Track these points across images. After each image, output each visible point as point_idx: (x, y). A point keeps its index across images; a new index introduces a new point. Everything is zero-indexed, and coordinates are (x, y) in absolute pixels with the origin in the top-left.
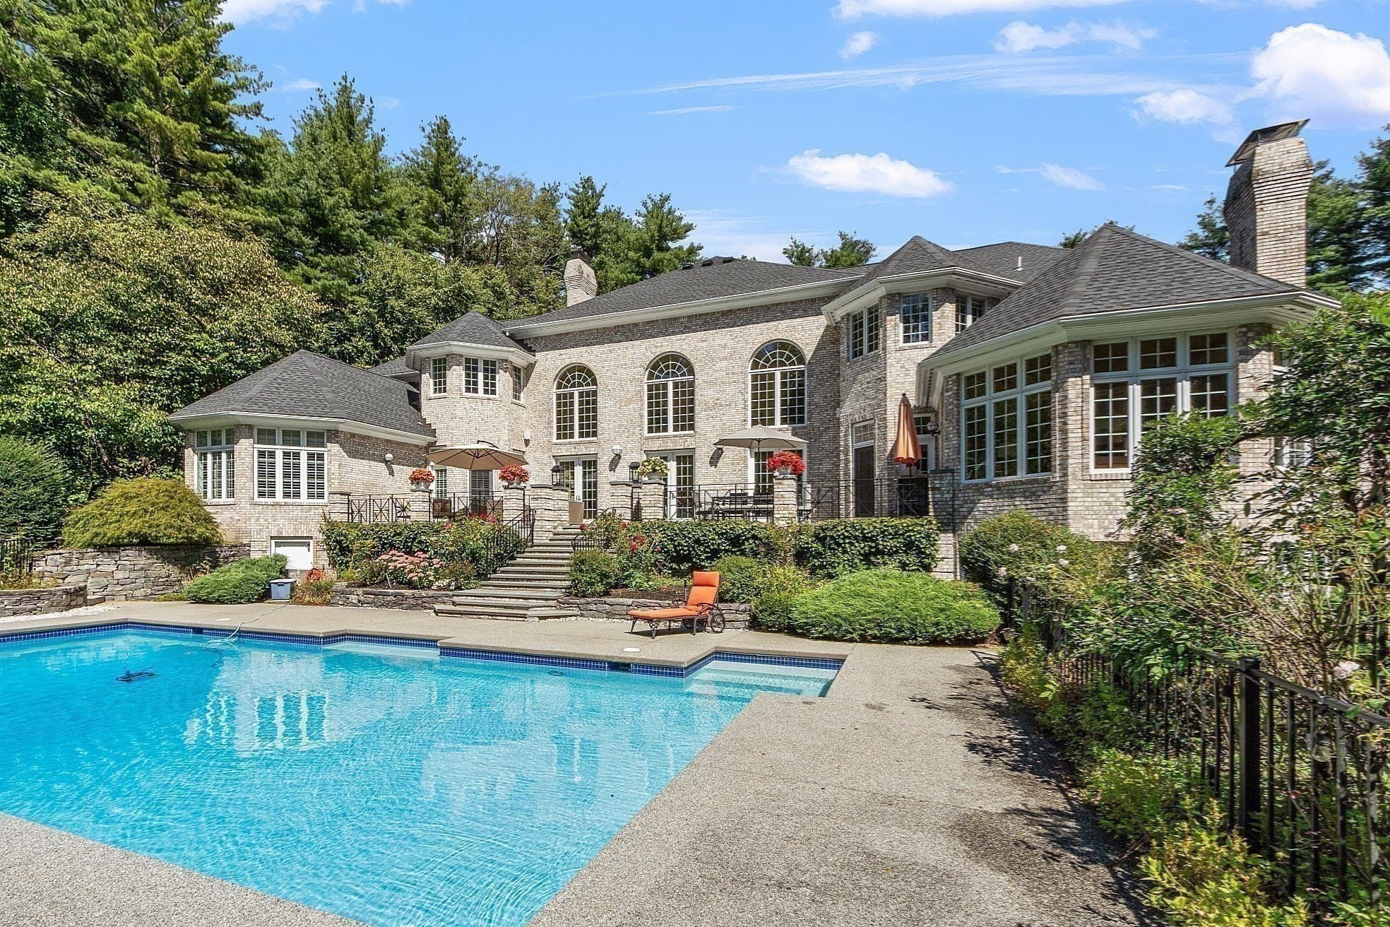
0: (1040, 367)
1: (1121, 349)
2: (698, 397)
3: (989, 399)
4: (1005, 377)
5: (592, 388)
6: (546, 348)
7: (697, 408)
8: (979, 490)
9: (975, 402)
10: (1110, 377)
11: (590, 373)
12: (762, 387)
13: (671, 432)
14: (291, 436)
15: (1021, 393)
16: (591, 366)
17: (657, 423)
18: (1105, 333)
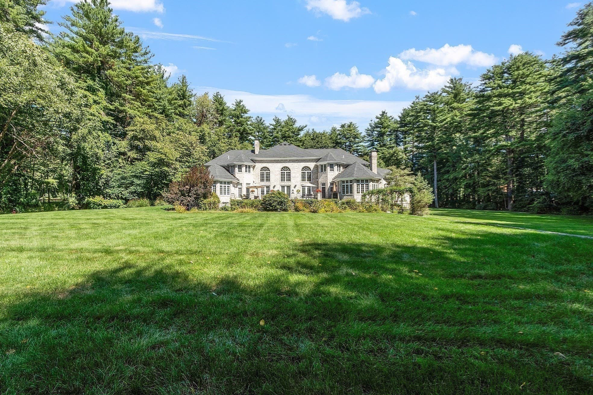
0: (351, 181)
1: (359, 180)
2: (291, 175)
3: (345, 184)
4: (347, 182)
5: (269, 172)
6: (258, 163)
7: (291, 177)
8: (344, 195)
9: (343, 184)
10: (358, 183)
11: (268, 169)
12: (303, 174)
13: (286, 181)
14: (225, 183)
15: (349, 184)
16: (269, 167)
17: (283, 179)
18: (358, 179)
